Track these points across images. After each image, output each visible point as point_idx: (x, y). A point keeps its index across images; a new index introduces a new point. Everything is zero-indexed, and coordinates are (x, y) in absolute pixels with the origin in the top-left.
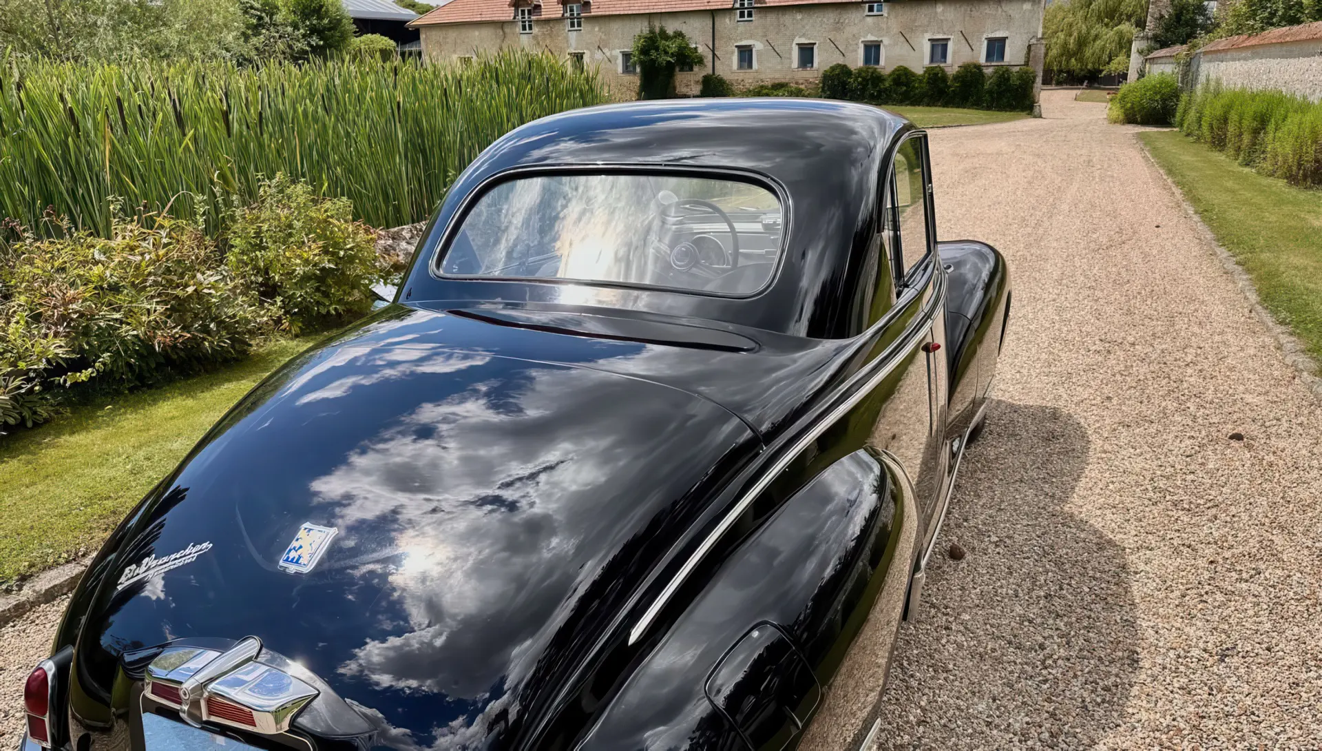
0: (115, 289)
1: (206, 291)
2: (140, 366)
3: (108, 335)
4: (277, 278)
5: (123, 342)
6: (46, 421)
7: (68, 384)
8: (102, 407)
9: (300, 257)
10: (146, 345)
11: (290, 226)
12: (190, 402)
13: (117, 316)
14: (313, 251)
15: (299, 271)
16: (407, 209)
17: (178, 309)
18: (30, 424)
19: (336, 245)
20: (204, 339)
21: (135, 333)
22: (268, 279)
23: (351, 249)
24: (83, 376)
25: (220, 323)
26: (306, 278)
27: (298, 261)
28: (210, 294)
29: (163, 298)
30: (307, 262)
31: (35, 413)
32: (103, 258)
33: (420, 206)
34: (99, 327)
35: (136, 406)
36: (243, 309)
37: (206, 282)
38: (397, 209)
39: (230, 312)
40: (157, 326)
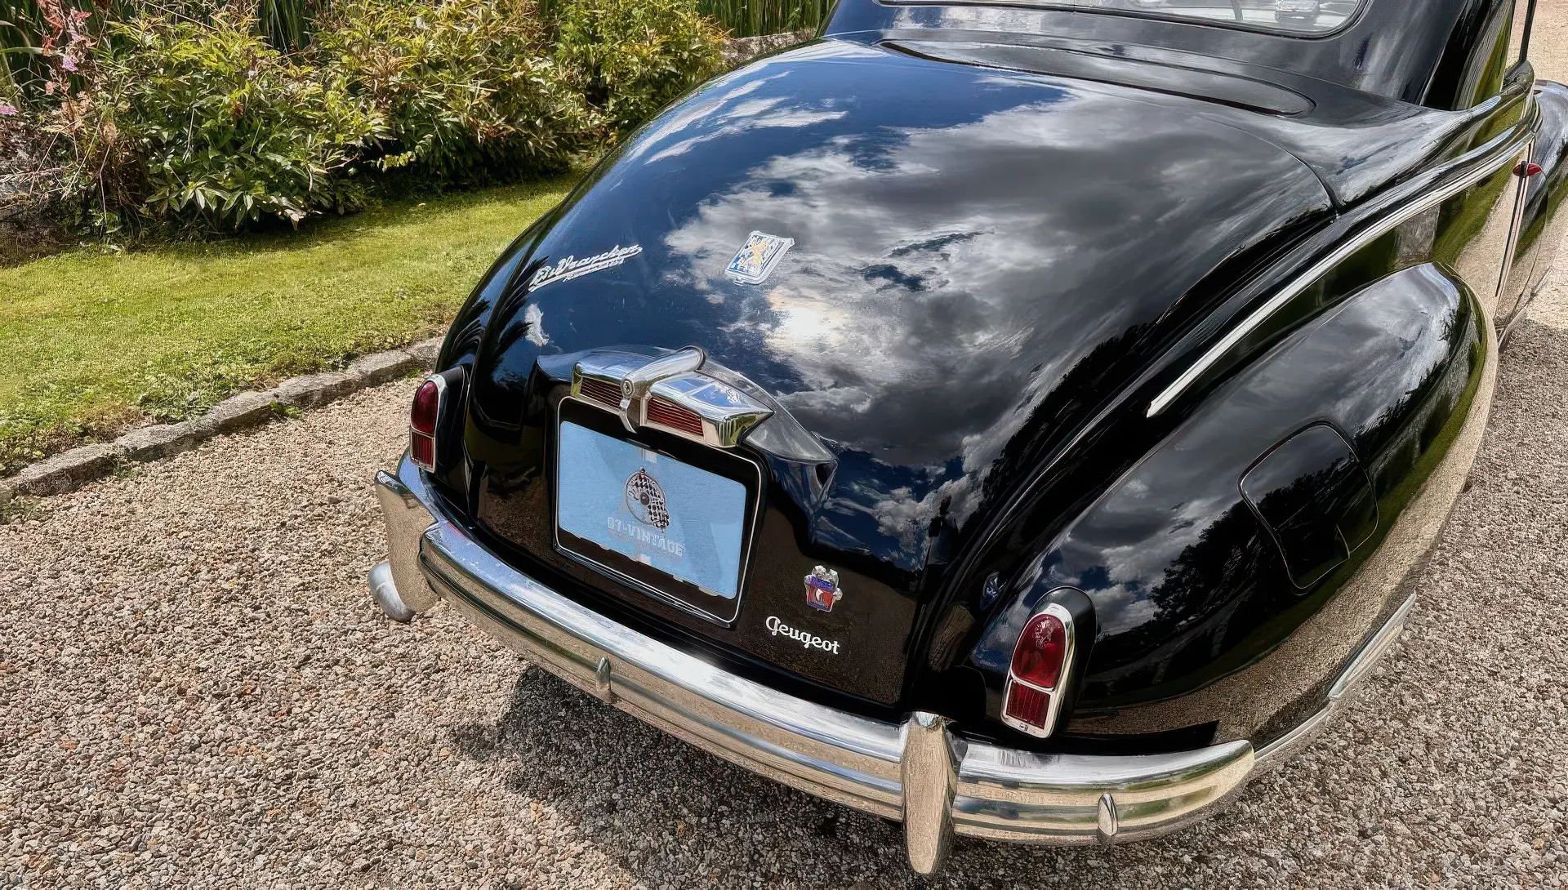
0: (438, 65)
1: (535, 79)
2: (456, 160)
3: (427, 118)
4: (608, 80)
5: (443, 129)
6: (359, 210)
7: (385, 167)
8: (414, 204)
9: (637, 54)
10: (466, 133)
11: (628, 15)
12: (510, 208)
13: (440, 96)
14: (652, 46)
15: (637, 70)
16: (757, 16)
17: (504, 95)
18: (341, 211)
19: (681, 45)
20: (529, 137)
21: (456, 120)
22: (598, 79)
23: (697, 50)
24: (402, 159)
25: (547, 120)
26: (641, 82)
27: (636, 59)
28: (538, 83)
29: (491, 78)
30: (644, 61)
31: (348, 199)
32: (426, 27)
33: (773, 15)
34: (420, 107)
35: (451, 206)
36: (571, 106)
37: (536, 69)
38: (746, 15)
39: (560, 108)
40: (482, 114)
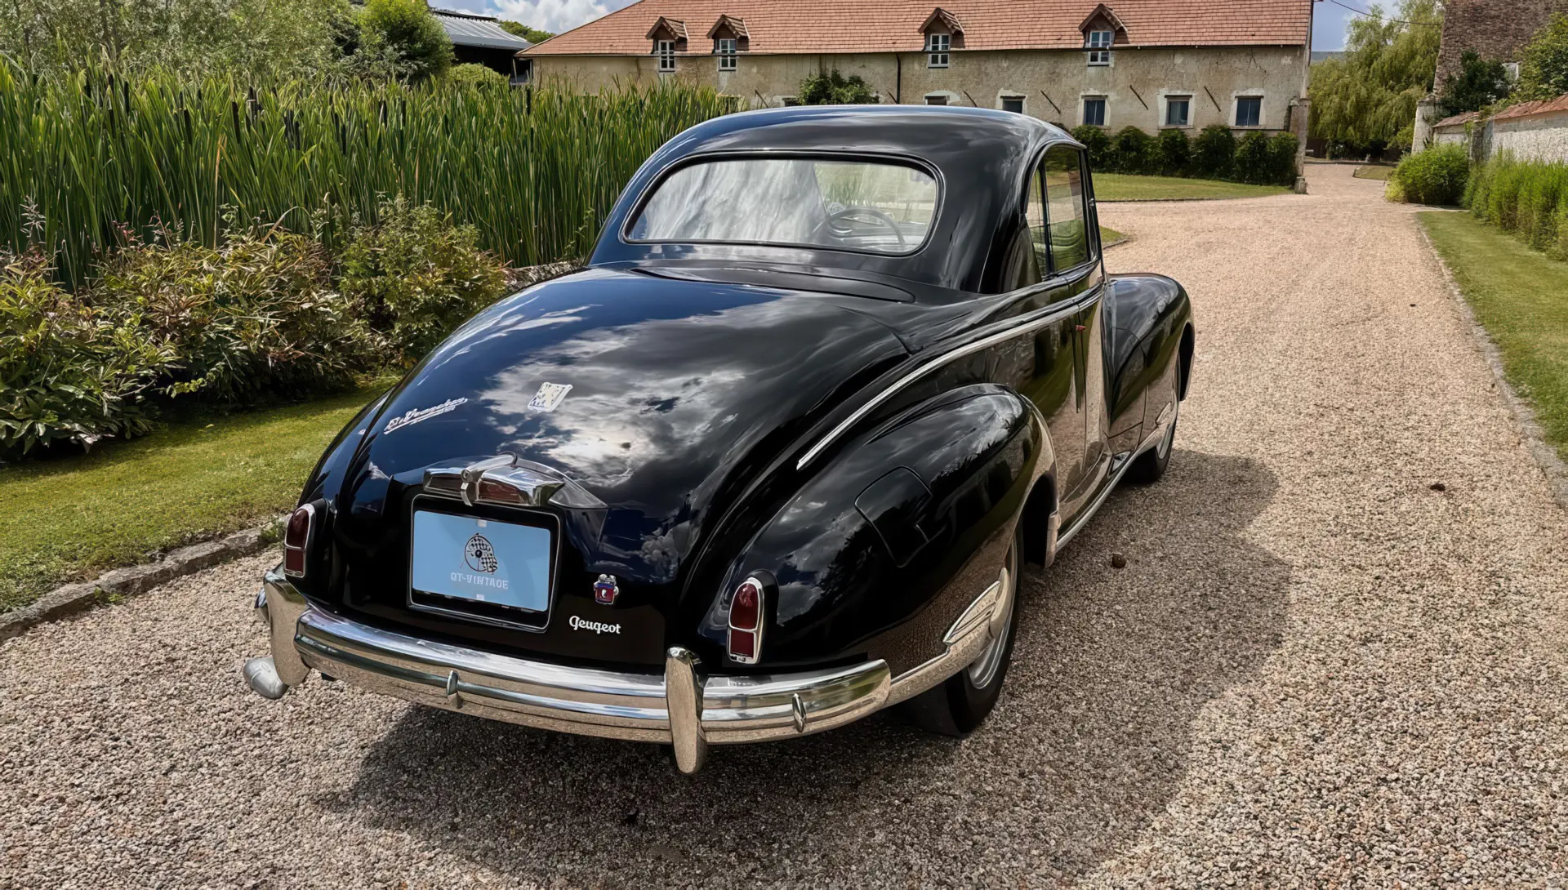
0: (223, 300)
1: (322, 309)
2: (244, 386)
3: (217, 347)
4: (392, 307)
5: (232, 357)
6: (146, 434)
7: (173, 395)
8: (202, 426)
9: (420, 284)
10: (255, 360)
11: (409, 251)
12: (301, 423)
13: (228, 328)
14: (435, 276)
15: (421, 298)
16: (533, 249)
17: (292, 324)
18: (128, 436)
19: (462, 276)
20: (317, 359)
21: (245, 348)
22: (381, 307)
23: (478, 279)
24: (192, 386)
25: (335, 344)
26: (426, 309)
27: (419, 289)
28: (327, 312)
29: (280, 309)
30: (427, 291)
31: (134, 424)
32: (212, 268)
33: (549, 249)
34: (210, 339)
35: (239, 425)
36: (358, 330)
37: (322, 300)
38: (523, 247)
39: (348, 333)
40: (271, 340)
